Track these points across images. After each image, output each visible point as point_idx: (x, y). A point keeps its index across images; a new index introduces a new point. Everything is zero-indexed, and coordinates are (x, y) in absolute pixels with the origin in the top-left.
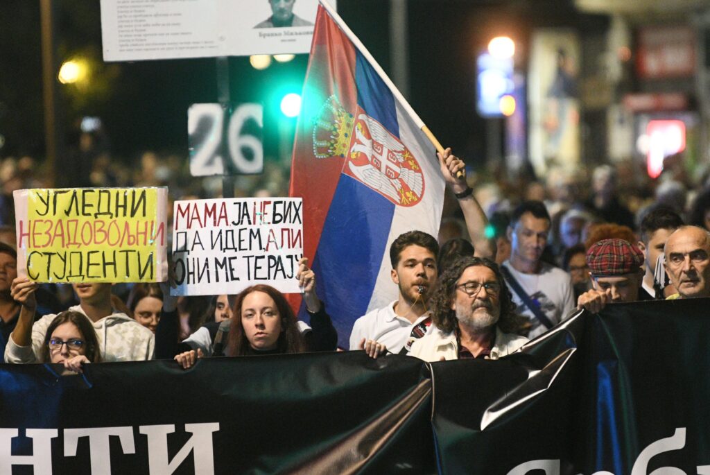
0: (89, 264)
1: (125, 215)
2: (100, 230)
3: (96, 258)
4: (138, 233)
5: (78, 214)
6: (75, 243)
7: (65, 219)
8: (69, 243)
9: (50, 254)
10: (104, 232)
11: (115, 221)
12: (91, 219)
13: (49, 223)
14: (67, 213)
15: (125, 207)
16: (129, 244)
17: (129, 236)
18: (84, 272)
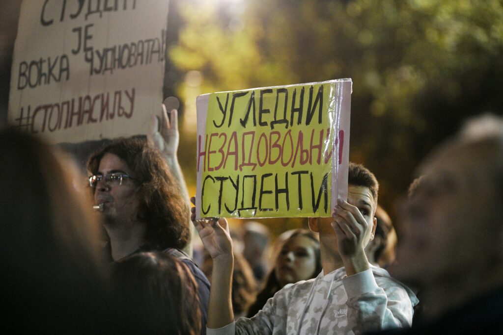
0: (262, 192)
1: (299, 122)
2: (276, 145)
3: (269, 184)
4: (312, 147)
5: (255, 125)
6: (250, 164)
7: (241, 131)
8: (244, 164)
9: (222, 179)
10: (279, 146)
11: (290, 131)
12: (267, 130)
13: (223, 137)
14: (243, 123)
15: (300, 110)
16: (302, 162)
17: (302, 152)
18: (257, 205)
